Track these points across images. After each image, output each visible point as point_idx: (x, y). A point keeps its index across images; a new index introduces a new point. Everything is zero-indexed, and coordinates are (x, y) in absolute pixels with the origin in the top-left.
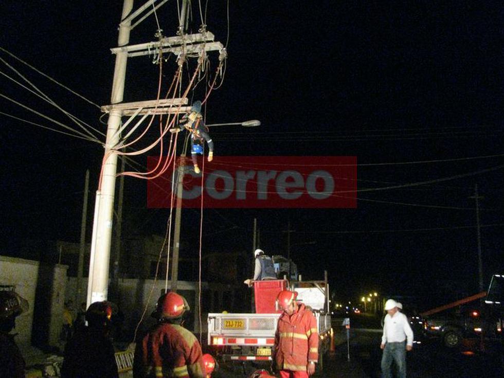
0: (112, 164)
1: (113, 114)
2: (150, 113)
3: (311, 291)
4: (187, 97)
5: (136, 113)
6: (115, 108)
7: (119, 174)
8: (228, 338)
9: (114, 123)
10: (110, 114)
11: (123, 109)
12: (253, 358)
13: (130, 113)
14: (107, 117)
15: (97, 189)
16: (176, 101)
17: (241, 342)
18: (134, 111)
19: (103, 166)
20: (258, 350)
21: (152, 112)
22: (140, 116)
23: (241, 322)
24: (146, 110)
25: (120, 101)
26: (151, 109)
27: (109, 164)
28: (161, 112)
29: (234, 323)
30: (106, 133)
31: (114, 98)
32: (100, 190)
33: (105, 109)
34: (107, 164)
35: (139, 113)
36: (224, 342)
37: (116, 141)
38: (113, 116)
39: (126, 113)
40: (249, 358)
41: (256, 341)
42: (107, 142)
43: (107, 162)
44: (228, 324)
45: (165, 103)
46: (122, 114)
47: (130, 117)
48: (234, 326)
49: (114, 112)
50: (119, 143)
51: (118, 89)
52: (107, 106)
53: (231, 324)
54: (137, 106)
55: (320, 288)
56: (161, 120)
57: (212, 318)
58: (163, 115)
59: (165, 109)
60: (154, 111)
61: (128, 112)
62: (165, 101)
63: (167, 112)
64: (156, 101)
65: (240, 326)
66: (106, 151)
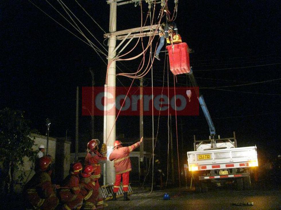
0: (113, 68)
1: (112, 38)
2: (135, 36)
3: (226, 144)
5: (126, 37)
6: (113, 34)
7: (117, 75)
8: (201, 166)
9: (112, 43)
10: (110, 38)
11: (117, 35)
12: (219, 177)
13: (121, 38)
14: (108, 39)
15: (105, 84)
16: (154, 27)
17: (209, 168)
19: (107, 70)
20: (220, 172)
21: (136, 36)
22: (128, 39)
23: (209, 155)
25: (114, 31)
26: (135, 34)
27: (112, 68)
28: (140, 36)
29: (205, 156)
30: (108, 50)
31: (111, 29)
32: (107, 84)
33: (106, 35)
34: (110, 68)
35: (128, 37)
36: (199, 169)
38: (112, 39)
39: (119, 38)
40: (216, 177)
41: (219, 166)
42: (109, 55)
44: (201, 157)
46: (117, 39)
47: (122, 40)
48: (205, 158)
49: (112, 37)
50: (116, 56)
51: (114, 24)
52: (108, 34)
53: (203, 157)
54: (128, 32)
55: (232, 142)
56: (142, 40)
57: (190, 154)
58: (143, 37)
59: (145, 33)
60: (137, 36)
61: (120, 37)
62: (146, 27)
63: (146, 35)
64: (140, 28)
65: (209, 158)
66: (108, 61)
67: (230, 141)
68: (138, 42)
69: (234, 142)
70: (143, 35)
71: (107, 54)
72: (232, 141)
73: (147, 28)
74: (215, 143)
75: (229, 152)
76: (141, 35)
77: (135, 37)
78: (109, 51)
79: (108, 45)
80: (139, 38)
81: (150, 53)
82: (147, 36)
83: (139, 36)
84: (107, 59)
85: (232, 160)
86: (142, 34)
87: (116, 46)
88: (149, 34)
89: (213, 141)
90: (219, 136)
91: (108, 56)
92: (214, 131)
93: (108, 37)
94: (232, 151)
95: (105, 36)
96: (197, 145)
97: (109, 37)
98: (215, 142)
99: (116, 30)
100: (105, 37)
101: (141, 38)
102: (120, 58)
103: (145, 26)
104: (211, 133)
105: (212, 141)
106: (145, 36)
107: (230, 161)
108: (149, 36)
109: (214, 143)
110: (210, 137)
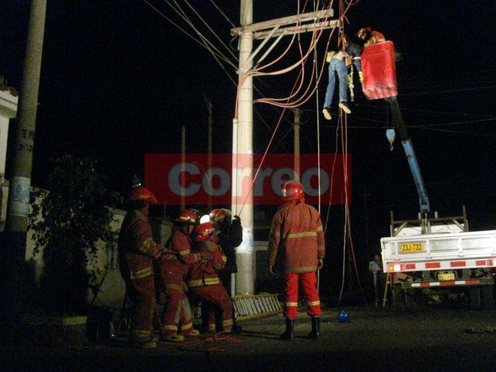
0: (249, 89)
1: (245, 36)
2: (286, 32)
3: (448, 228)
4: (332, 7)
5: (271, 34)
6: (247, 29)
7: (255, 101)
8: (406, 264)
9: (246, 45)
10: (243, 37)
11: (254, 30)
12: (438, 284)
13: (262, 36)
14: (238, 38)
15: (234, 117)
16: (321, 14)
17: (420, 267)
18: (268, 32)
19: (238, 92)
20: (439, 275)
21: (288, 31)
22: (274, 38)
23: (420, 245)
24: (281, 30)
25: (249, 23)
26: (286, 28)
27: (245, 89)
28: (296, 31)
29: (412, 246)
30: (238, 57)
31: (244, 21)
32: (237, 118)
34: (243, 89)
35: (275, 33)
36: (401, 269)
37: (251, 65)
38: (246, 38)
39: (258, 35)
40: (432, 284)
41: (438, 265)
42: (240, 65)
43: (243, 87)
44: (405, 248)
45: (307, 17)
46: (253, 37)
47: (263, 40)
48: (412, 250)
49: (246, 34)
50: (252, 68)
52: (238, 29)
53: (409, 248)
54: (273, 25)
55: (459, 225)
56: (299, 40)
57: (386, 243)
58: (301, 34)
59: (304, 26)
60: (290, 31)
61: (260, 34)
62: (307, 15)
63: (306, 29)
64: (296, 16)
65: (420, 249)
66: (240, 77)
67: (456, 222)
68: (292, 41)
69: (463, 225)
70: (301, 29)
71: (237, 64)
72: (461, 222)
73: (308, 17)
74: (429, 225)
75: (457, 239)
76: (298, 30)
77: (286, 34)
78: (240, 59)
79: (238, 48)
80: (293, 35)
81: (314, 61)
82: (308, 31)
83: (294, 31)
84: (237, 73)
85: (461, 254)
86: (299, 27)
87: (254, 50)
88: (312, 28)
89: (426, 222)
90: (436, 213)
91: (238, 68)
92: (426, 204)
93: (238, 34)
94: (462, 237)
95: (233, 32)
96: (396, 229)
97: (240, 33)
98: (429, 223)
99: (252, 22)
100: (232, 35)
101: (297, 35)
102: (259, 71)
103: (305, 12)
104: (423, 207)
105: (423, 222)
106: (305, 31)
107: (459, 256)
108: (312, 32)
109: (427, 225)
110: (419, 214)
